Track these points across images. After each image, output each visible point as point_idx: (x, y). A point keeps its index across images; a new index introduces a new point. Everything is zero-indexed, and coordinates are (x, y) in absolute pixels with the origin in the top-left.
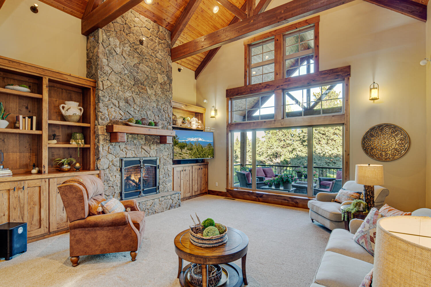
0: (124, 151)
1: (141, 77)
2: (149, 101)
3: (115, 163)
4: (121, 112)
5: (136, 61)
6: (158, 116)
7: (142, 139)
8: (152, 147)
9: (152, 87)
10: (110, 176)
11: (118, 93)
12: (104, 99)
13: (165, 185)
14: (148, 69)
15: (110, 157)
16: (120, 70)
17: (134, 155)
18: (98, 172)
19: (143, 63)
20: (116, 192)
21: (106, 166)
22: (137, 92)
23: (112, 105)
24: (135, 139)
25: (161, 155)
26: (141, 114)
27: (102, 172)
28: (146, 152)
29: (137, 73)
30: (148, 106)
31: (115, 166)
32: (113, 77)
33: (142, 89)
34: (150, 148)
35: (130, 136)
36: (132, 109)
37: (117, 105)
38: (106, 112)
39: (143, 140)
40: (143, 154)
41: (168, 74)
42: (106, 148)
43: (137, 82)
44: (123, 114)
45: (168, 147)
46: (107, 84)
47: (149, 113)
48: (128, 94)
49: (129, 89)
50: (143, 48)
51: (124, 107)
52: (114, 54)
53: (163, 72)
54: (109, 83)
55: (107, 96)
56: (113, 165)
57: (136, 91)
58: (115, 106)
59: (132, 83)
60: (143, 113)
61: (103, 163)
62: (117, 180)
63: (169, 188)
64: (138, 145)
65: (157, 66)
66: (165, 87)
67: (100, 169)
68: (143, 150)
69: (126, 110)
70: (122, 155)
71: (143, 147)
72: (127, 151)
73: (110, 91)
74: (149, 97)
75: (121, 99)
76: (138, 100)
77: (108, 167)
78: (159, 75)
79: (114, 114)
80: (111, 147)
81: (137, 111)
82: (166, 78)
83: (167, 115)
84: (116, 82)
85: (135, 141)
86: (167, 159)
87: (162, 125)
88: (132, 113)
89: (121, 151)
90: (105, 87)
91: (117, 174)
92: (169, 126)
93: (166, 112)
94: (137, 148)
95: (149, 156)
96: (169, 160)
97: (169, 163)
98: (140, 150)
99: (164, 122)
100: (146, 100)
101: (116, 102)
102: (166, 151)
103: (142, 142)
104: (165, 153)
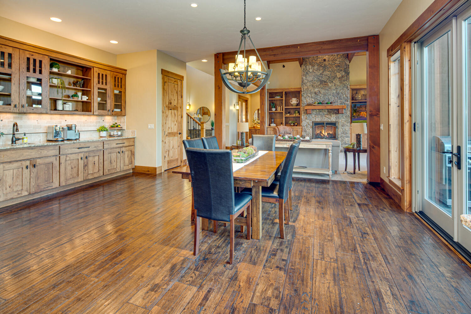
1: (324, 79)
2: (330, 90)
3: (310, 124)
4: (312, 99)
5: (321, 72)
7: (325, 111)
8: (332, 116)
9: (332, 82)
10: (307, 129)
11: (311, 90)
12: (304, 95)
13: (343, 138)
14: (329, 73)
15: (307, 121)
16: (312, 79)
17: (320, 120)
18: (301, 127)
19: (325, 71)
21: (305, 125)
22: (322, 87)
23: (308, 97)
24: (321, 112)
27: (303, 127)
28: (328, 119)
29: (322, 77)
30: (329, 93)
32: (308, 84)
33: (325, 85)
35: (318, 110)
36: (319, 97)
37: (310, 96)
38: (305, 101)
40: (326, 119)
41: (345, 70)
42: (305, 117)
43: (322, 82)
44: (313, 100)
45: (345, 115)
47: (330, 97)
48: (316, 90)
49: (317, 87)
50: (326, 63)
51: (314, 97)
52: (309, 73)
53: (341, 70)
54: (306, 87)
55: (305, 93)
56: (308, 124)
60: (326, 97)
61: (304, 123)
63: (346, 141)
65: (336, 69)
66: (343, 79)
70: (314, 120)
71: (326, 116)
72: (316, 118)
73: (307, 91)
74: (330, 88)
75: (312, 93)
76: (323, 91)
78: (338, 74)
79: (309, 101)
80: (307, 116)
81: (322, 98)
82: (344, 73)
83: (345, 96)
84: (310, 86)
85: (321, 113)
86: (345, 123)
88: (319, 99)
89: (313, 118)
90: (304, 89)
91: (310, 129)
92: (347, 102)
93: (344, 94)
94: (322, 116)
95: (330, 120)
96: (347, 124)
97: (347, 126)
98: (324, 117)
99: (342, 101)
100: (328, 90)
101: (310, 95)
102: (344, 118)
103: (325, 113)
104: (343, 119)
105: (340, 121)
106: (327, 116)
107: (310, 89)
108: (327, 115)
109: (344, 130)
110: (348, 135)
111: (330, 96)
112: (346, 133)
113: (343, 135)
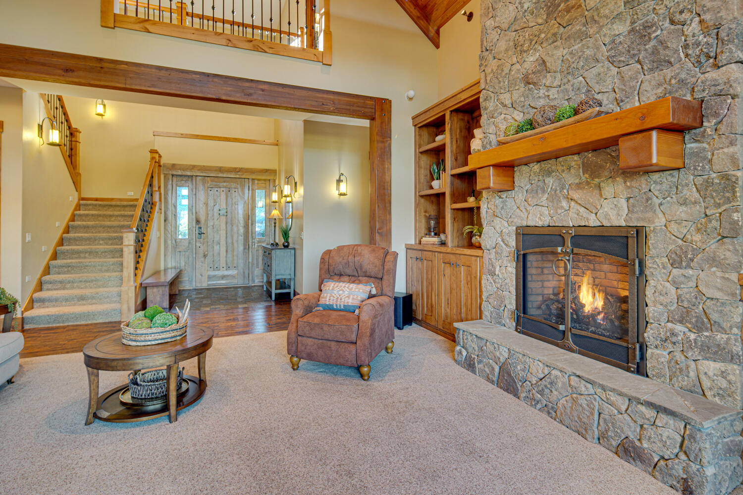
0: (524, 210)
2: (592, 30)
3: (506, 237)
4: (516, 114)
6: (639, 62)
7: (569, 168)
8: (609, 189)
10: (498, 264)
11: (511, 71)
12: (487, 104)
13: (679, 356)
15: (499, 224)
16: (513, 15)
17: (546, 221)
18: (481, 253)
20: (508, 306)
21: (491, 243)
22: (555, 35)
23: (500, 109)
24: (549, 173)
25: (651, 221)
26: (567, 91)
27: (485, 253)
28: (582, 210)
30: (590, 52)
31: (506, 245)
32: (502, 45)
34: (601, 195)
35: (536, 168)
36: (541, 92)
37: (508, 102)
38: (491, 129)
39: (572, 171)
40: (572, 214)
42: (492, 205)
44: (520, 117)
45: (700, 180)
46: (490, 70)
47: (592, 73)
48: (531, 59)
49: (534, 42)
51: (522, 99)
54: (495, 65)
55: (492, 95)
56: (503, 241)
57: (549, 35)
58: (505, 106)
59: (540, 21)
60: (572, 86)
61: (487, 235)
62: (511, 279)
63: (706, 383)
64: (556, 190)
67: (483, 248)
68: (573, 203)
69: (527, 103)
70: (522, 219)
71: (574, 193)
72: (529, 208)
73: (496, 81)
74: (593, 17)
75: (516, 85)
76: (557, 54)
77: (494, 246)
79: (503, 126)
80: (498, 201)
81: (553, 93)
83: (694, 27)
84: (507, 50)
85: (549, 180)
86: (697, 237)
87: (660, 90)
88: (541, 103)
89: (518, 210)
90: (488, 79)
91: (509, 265)
92: (713, 75)
93: (686, 16)
94: (554, 198)
95: (593, 221)
96: (712, 245)
97: (714, 261)
98: (564, 204)
99: (668, 72)
100: (582, 36)
101: (506, 98)
102: (684, 203)
103: (570, 179)
104: (682, 212)
105: (660, 221)
106: (575, 195)
107: (506, 70)
108: (579, 186)
109: (687, 289)
110: (720, 337)
111: (599, 68)
112: (714, 325)
113: (679, 328)
